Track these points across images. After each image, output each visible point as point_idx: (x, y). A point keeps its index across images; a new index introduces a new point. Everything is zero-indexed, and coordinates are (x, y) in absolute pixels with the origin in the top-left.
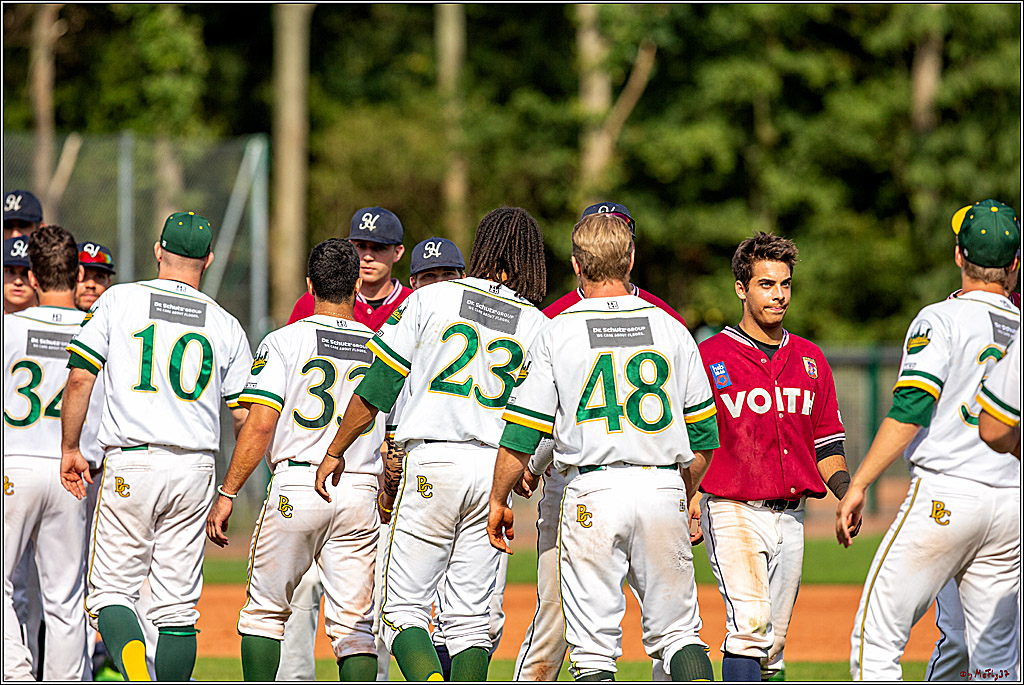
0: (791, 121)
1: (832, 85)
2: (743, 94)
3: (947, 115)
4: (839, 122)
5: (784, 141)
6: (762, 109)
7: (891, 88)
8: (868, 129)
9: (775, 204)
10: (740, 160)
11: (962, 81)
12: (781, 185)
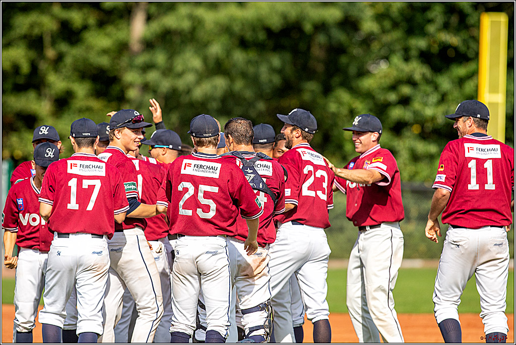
0: (64, 47)
1: (85, 27)
2: (36, 31)
3: (148, 45)
4: (89, 48)
5: (60, 58)
6: (47, 40)
7: (118, 29)
8: (105, 52)
9: (53, 92)
10: (34, 67)
11: (156, 26)
12: (57, 82)
